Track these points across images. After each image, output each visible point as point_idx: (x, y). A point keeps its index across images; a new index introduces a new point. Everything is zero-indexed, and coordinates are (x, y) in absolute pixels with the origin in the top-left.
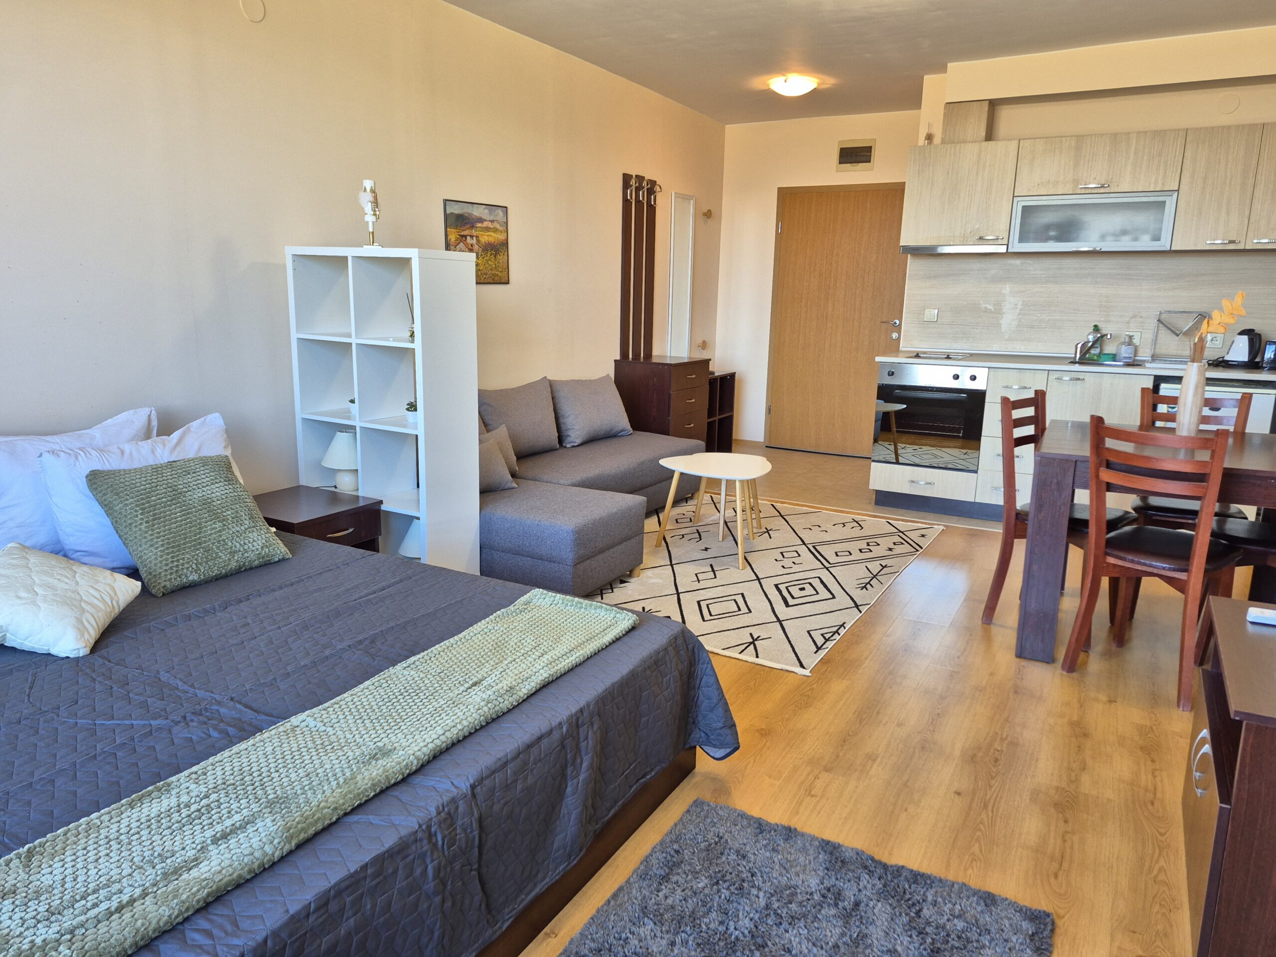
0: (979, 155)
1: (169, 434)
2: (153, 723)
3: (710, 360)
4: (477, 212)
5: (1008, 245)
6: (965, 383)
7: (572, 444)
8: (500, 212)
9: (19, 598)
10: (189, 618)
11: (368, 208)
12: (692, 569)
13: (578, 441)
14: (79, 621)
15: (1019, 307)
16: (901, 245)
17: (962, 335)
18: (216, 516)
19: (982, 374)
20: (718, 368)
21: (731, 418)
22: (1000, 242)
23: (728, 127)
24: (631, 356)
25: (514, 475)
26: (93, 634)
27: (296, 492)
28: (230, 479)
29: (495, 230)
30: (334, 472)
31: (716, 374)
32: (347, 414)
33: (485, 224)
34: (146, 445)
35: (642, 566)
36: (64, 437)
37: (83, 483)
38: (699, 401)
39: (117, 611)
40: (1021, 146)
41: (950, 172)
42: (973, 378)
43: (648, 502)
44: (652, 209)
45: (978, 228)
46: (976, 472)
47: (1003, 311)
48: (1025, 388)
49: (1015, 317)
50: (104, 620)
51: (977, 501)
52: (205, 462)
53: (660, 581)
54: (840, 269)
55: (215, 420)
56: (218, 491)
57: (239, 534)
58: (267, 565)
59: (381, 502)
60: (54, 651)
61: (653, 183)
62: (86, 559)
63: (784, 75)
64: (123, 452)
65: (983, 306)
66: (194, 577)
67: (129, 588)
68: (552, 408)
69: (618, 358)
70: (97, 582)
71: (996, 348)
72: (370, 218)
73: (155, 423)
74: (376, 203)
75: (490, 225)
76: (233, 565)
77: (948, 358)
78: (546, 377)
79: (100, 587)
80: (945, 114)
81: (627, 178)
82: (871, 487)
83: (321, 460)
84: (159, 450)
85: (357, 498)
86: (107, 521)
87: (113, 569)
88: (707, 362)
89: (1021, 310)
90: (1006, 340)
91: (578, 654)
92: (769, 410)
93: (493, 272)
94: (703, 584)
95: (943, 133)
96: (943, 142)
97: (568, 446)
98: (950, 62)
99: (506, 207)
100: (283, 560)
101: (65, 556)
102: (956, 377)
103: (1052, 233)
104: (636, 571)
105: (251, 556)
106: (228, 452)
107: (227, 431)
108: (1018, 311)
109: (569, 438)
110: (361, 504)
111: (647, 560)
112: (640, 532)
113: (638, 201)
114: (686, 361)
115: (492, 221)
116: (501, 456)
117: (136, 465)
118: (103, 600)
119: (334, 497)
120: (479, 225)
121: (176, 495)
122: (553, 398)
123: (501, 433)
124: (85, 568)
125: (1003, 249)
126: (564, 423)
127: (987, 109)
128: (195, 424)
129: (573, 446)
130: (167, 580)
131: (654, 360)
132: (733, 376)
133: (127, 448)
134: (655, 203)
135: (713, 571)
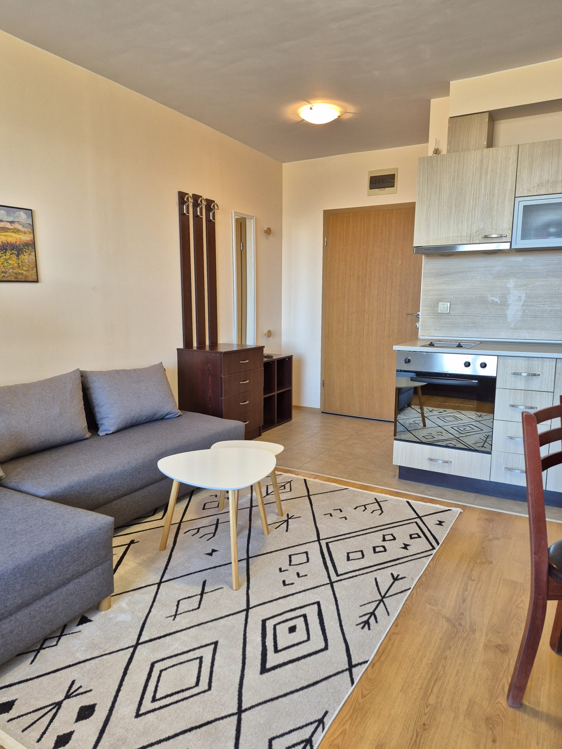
0: (482, 161)
3: (264, 347)
5: (511, 243)
6: (476, 370)
7: (106, 433)
8: (23, 216)
13: (112, 429)
15: (523, 299)
16: (414, 246)
17: (472, 325)
19: (492, 362)
20: (274, 353)
21: (290, 392)
22: (504, 239)
23: (284, 165)
24: (195, 345)
29: (17, 231)
31: (274, 358)
33: (2, 225)
38: (254, 381)
40: (520, 150)
41: (456, 179)
42: (483, 365)
44: (211, 224)
45: (483, 228)
46: (490, 453)
47: (509, 303)
48: (534, 375)
49: (520, 308)
51: (492, 480)
54: (373, 273)
61: (210, 203)
63: (309, 103)
65: (490, 299)
69: (181, 346)
71: (504, 336)
75: (8, 226)
77: (459, 346)
78: (79, 369)
80: (449, 127)
81: (182, 196)
82: (394, 463)
88: (261, 349)
89: (525, 301)
90: (512, 329)
92: (323, 384)
93: (15, 271)
95: (448, 145)
96: (449, 151)
97: (102, 434)
98: (452, 80)
99: (31, 210)
102: (467, 364)
103: (552, 230)
104: (107, 602)
108: (522, 303)
109: (103, 426)
113: (196, 216)
115: (11, 222)
125: (506, 246)
126: (99, 412)
127: (487, 120)
129: (107, 434)
132: (290, 358)
134: (214, 218)
135: (202, 593)
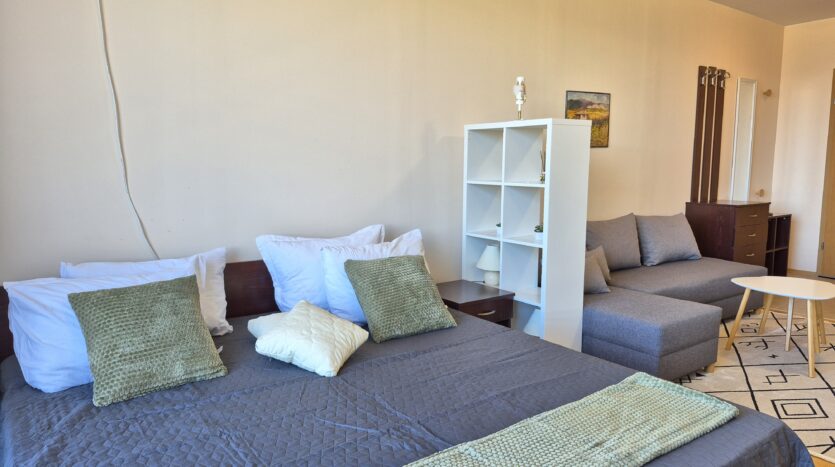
1: (390, 241)
2: (370, 431)
3: (769, 204)
4: (588, 98)
7: (651, 264)
8: (605, 98)
9: (303, 334)
10: (394, 359)
11: (519, 96)
12: (763, 372)
13: (657, 262)
14: (333, 353)
18: (414, 294)
20: (775, 211)
21: (787, 250)
23: (786, 28)
24: (699, 200)
25: (608, 283)
26: (339, 363)
27: (459, 284)
28: (423, 271)
29: (601, 110)
30: (484, 272)
31: (774, 216)
32: (495, 233)
33: (594, 106)
34: (377, 247)
35: (716, 364)
36: (335, 240)
37: (342, 267)
38: (760, 236)
39: (354, 349)
43: (723, 312)
44: (721, 91)
50: (346, 355)
52: (409, 258)
53: (732, 378)
55: (417, 234)
56: (416, 277)
57: (426, 307)
58: (442, 329)
59: (514, 294)
60: (317, 372)
61: (723, 72)
62: (340, 315)
64: (365, 250)
66: (398, 332)
67: (362, 335)
68: (636, 236)
69: (689, 201)
70: (344, 329)
72: (519, 102)
73: (383, 234)
74: (524, 92)
75: (597, 107)
76: (422, 327)
78: (632, 213)
79: (347, 333)
81: (702, 70)
83: (476, 263)
84: (384, 250)
85: (498, 290)
86: (352, 291)
87: (354, 322)
88: (767, 206)
91: (685, 434)
92: (822, 246)
93: (600, 139)
94: (773, 386)
97: (649, 265)
99: (610, 94)
100: (451, 328)
101: (330, 312)
104: (711, 368)
105: (433, 322)
106: (423, 254)
107: (423, 241)
109: (649, 259)
110: (501, 294)
111: (721, 360)
112: (716, 336)
113: (710, 85)
114: (746, 203)
115: (599, 104)
116: (599, 268)
117: (372, 258)
118: (346, 341)
119: (482, 288)
120: (589, 107)
121: (393, 278)
122: (638, 229)
123: (599, 251)
124: (339, 320)
126: (646, 248)
128: (405, 235)
129: (653, 266)
130: (384, 334)
131: (719, 203)
132: (788, 217)
133: (367, 247)
134: (724, 86)
135: (783, 375)
